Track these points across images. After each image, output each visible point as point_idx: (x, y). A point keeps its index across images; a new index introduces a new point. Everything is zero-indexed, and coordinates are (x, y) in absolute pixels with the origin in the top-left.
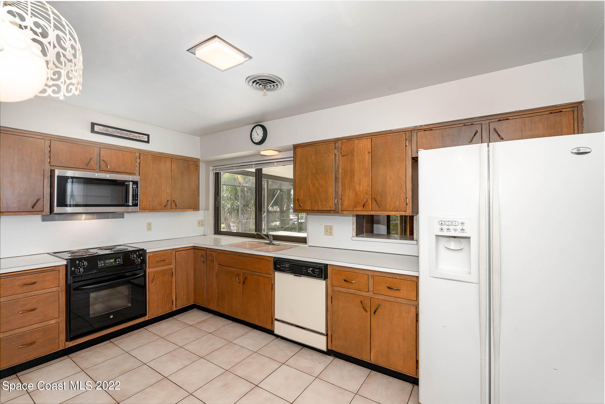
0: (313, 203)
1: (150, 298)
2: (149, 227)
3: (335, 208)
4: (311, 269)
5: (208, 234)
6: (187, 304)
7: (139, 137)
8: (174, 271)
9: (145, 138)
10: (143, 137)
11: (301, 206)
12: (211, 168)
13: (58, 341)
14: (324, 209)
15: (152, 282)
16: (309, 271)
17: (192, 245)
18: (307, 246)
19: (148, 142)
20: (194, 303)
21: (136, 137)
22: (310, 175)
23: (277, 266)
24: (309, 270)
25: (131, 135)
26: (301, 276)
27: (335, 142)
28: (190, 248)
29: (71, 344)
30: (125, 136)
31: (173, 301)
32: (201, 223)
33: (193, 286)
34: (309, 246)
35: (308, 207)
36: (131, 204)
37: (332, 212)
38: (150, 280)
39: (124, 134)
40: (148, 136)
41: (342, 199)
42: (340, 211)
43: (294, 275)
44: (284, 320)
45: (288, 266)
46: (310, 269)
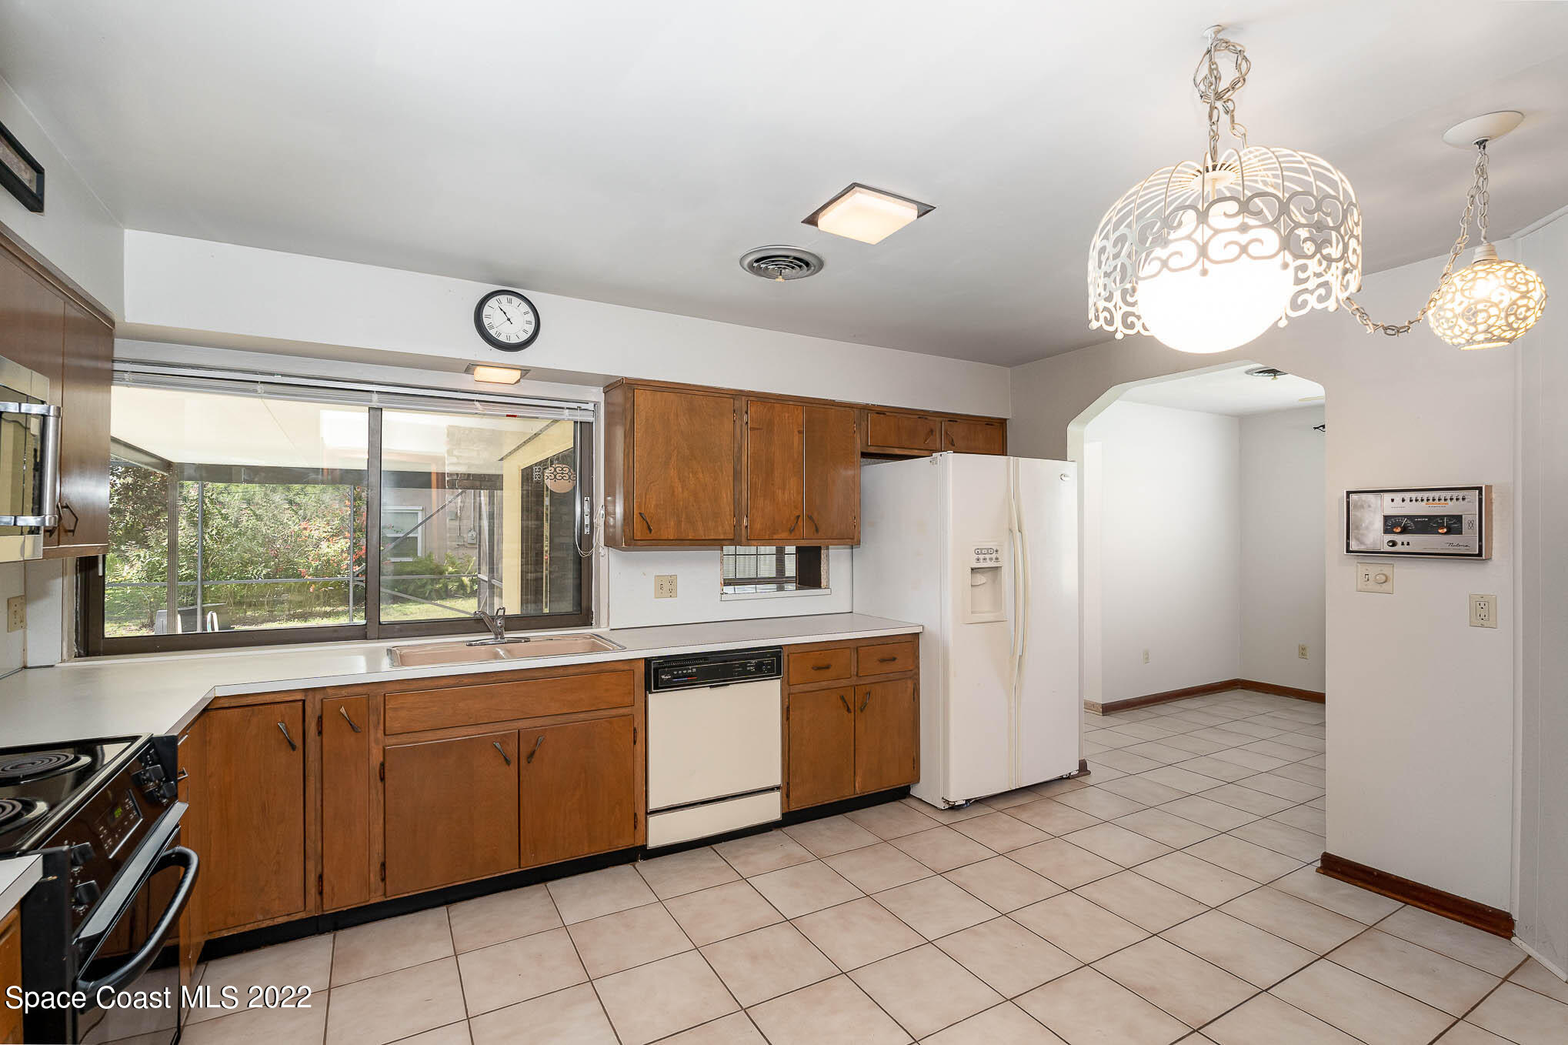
0: (683, 523)
16: (748, 668)
22: (674, 458)
23: (663, 677)
24: (749, 666)
26: (728, 685)
27: (734, 396)
43: (711, 687)
44: (676, 803)
45: (694, 670)
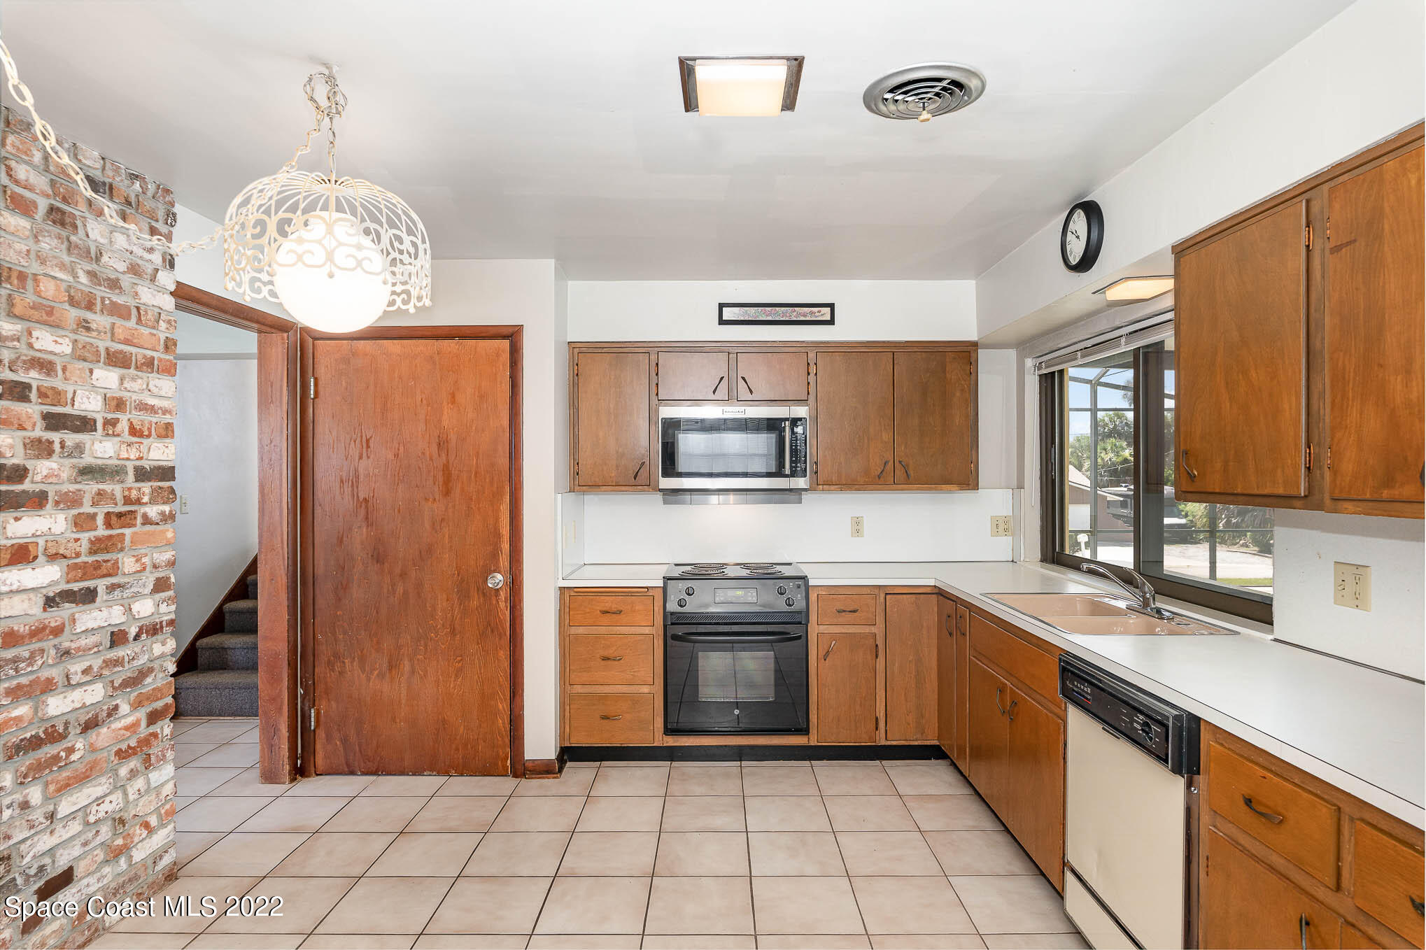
0: (1231, 463)
1: (819, 695)
2: (857, 527)
3: (1310, 489)
4: (1141, 717)
5: (1022, 559)
6: (916, 740)
7: (812, 313)
8: (880, 643)
9: (825, 314)
10: (819, 312)
11: (1192, 478)
12: (1029, 363)
13: (652, 728)
14: (1266, 492)
15: (825, 660)
17: (932, 583)
18: (1271, 637)
19: (831, 322)
20: (936, 742)
21: (805, 316)
25: (795, 314)
28: (928, 590)
29: (671, 741)
30: (782, 319)
31: (877, 719)
32: (1002, 526)
33: (936, 697)
34: (1276, 640)
35: (1215, 483)
36: (787, 471)
37: (1298, 503)
38: (822, 653)
39: (780, 314)
40: (832, 306)
41: (1334, 448)
42: (1327, 501)
43: (1103, 728)
46: (1138, 717)
